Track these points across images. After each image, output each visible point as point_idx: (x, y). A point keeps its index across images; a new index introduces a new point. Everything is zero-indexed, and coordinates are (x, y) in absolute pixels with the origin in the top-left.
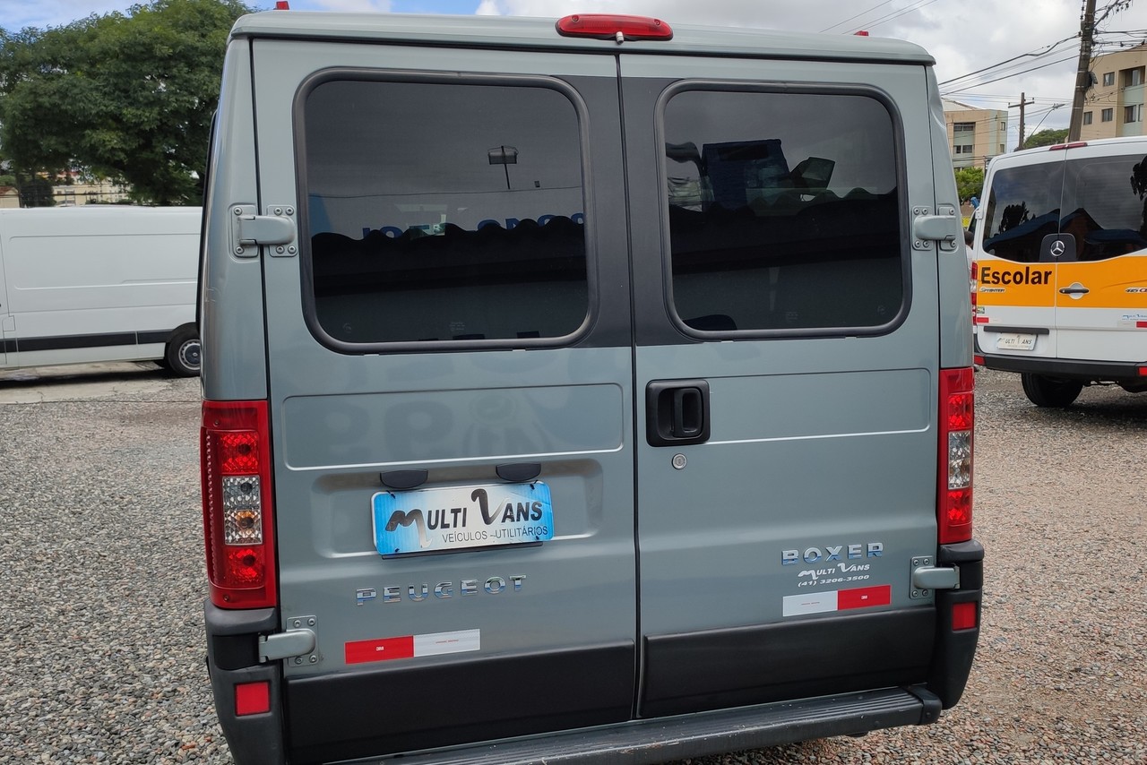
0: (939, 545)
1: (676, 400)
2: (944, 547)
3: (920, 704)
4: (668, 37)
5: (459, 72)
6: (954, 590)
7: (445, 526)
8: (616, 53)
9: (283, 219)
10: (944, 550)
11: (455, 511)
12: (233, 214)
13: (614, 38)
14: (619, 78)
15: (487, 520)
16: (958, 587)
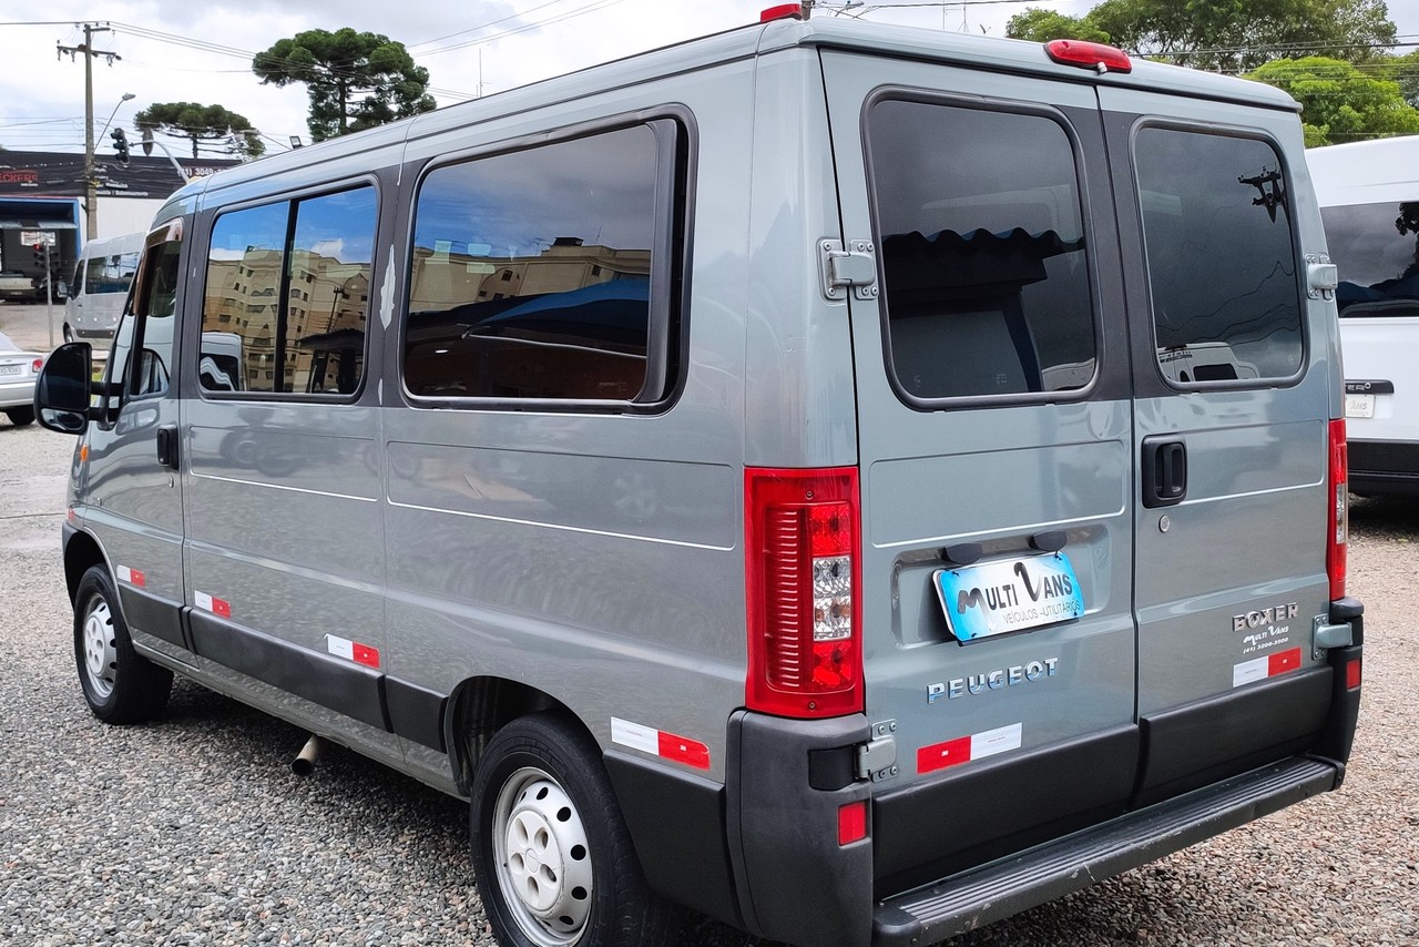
0: (1331, 601)
1: (1166, 457)
2: (1335, 603)
3: (1331, 770)
4: (1127, 71)
5: (983, 97)
6: (1347, 647)
7: (1002, 605)
8: (1093, 83)
9: (865, 254)
10: (1337, 606)
11: (1007, 588)
12: (823, 250)
13: (1096, 69)
14: (1100, 110)
15: (1034, 597)
16: (1351, 644)
